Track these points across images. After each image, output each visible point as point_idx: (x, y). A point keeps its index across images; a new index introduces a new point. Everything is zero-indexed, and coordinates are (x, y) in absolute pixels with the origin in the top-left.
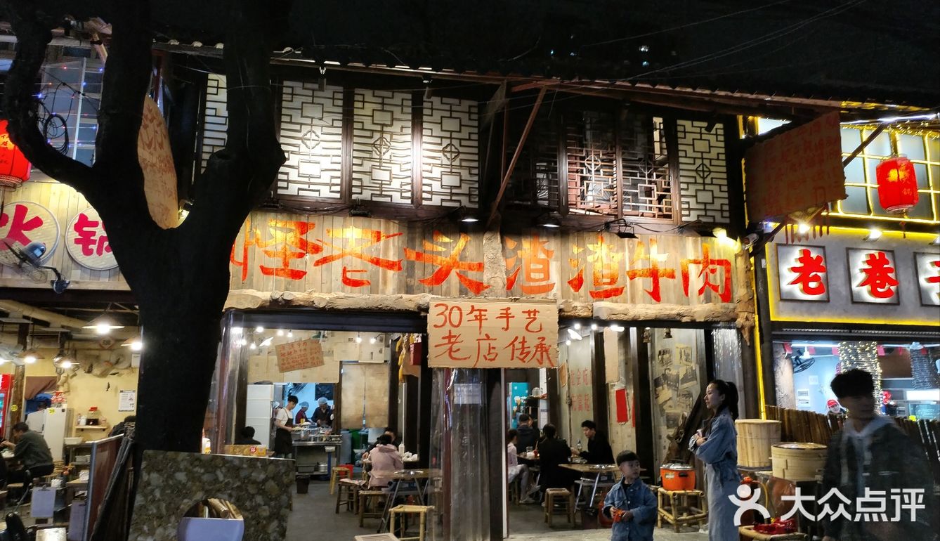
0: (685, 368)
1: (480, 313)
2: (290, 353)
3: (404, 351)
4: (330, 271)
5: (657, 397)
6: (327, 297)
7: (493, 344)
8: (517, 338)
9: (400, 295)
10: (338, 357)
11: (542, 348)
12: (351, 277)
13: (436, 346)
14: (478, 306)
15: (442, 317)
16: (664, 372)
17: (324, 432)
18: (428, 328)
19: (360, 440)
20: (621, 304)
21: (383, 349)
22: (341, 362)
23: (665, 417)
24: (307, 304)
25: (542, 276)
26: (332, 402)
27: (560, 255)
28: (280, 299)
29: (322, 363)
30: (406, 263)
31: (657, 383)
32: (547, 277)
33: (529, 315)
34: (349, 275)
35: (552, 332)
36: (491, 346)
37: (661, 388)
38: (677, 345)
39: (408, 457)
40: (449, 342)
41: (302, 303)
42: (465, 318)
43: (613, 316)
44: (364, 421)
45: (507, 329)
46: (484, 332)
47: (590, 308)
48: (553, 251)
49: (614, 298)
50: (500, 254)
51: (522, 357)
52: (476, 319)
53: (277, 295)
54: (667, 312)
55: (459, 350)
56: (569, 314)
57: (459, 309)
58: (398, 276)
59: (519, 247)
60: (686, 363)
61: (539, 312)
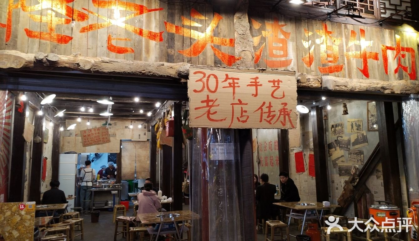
0: (356, 135)
1: (234, 81)
2: (89, 135)
3: (161, 129)
4: (95, 37)
5: (330, 155)
6: (93, 60)
7: (245, 108)
8: (264, 103)
9: (162, 63)
10: (118, 138)
11: (284, 112)
12: (116, 44)
13: (196, 109)
14: (231, 75)
15: (201, 84)
16: (336, 139)
17: (111, 182)
18: (189, 92)
19: (133, 187)
20: (341, 78)
21: (147, 133)
22: (121, 140)
23: (337, 168)
24: (72, 67)
25: (282, 53)
26: (116, 164)
27: (295, 37)
28: (45, 60)
29: (109, 141)
30: (166, 35)
31: (330, 146)
32: (286, 55)
33: (274, 84)
34: (114, 43)
35: (292, 99)
36: (244, 110)
37: (334, 149)
38: (349, 120)
39: (165, 199)
40: (208, 106)
41: (67, 65)
42: (221, 85)
43: (337, 87)
44: (135, 175)
45: (256, 95)
46: (237, 97)
47: (320, 80)
48: (289, 33)
49: (336, 73)
50: (248, 32)
51: (268, 119)
52: (230, 86)
53: (41, 56)
54: (375, 86)
55: (216, 112)
56: (304, 84)
57: (216, 77)
58: (160, 45)
59: (263, 28)
60: (357, 131)
61: (281, 82)
